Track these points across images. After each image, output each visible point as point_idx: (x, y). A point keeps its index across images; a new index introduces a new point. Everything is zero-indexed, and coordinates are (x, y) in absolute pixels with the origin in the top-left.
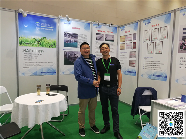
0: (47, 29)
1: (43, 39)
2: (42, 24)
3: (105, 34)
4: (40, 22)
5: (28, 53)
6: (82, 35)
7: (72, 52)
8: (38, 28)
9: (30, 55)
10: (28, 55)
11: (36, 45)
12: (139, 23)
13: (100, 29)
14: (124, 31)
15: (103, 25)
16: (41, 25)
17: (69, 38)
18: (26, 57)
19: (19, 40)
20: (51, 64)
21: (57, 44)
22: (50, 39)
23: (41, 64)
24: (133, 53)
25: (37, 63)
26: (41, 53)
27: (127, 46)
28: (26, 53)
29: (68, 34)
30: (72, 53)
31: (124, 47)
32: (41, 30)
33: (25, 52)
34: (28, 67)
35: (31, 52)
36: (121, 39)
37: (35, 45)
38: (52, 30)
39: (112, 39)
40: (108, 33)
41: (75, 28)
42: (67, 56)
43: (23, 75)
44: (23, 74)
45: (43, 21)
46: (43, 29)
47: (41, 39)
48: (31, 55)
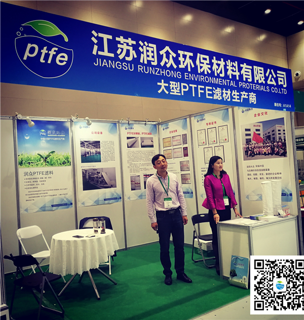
0: (56, 139)
1: (51, 154)
2: (49, 132)
3: (139, 136)
4: (47, 130)
5: (32, 177)
6: (105, 142)
7: (94, 169)
8: (44, 138)
9: (34, 180)
10: (32, 181)
11: (42, 164)
12: (188, 119)
13: (132, 131)
14: (168, 130)
15: (136, 124)
16: (47, 134)
17: (88, 149)
18: (29, 183)
19: (19, 159)
20: (64, 191)
21: (71, 160)
22: (62, 153)
23: (50, 193)
24: (185, 163)
25: (44, 192)
26: (49, 176)
27: (175, 152)
28: (29, 177)
29: (86, 143)
30: (94, 171)
31: (171, 155)
32: (48, 142)
33: (27, 177)
34: (33, 198)
35: (36, 176)
36: (165, 142)
37: (40, 164)
38: (63, 139)
39: (150, 143)
40: (144, 136)
41: (96, 133)
42: (87, 177)
43: (26, 212)
44: (26, 210)
45: (51, 127)
46: (50, 138)
47: (48, 154)
48: (36, 180)
